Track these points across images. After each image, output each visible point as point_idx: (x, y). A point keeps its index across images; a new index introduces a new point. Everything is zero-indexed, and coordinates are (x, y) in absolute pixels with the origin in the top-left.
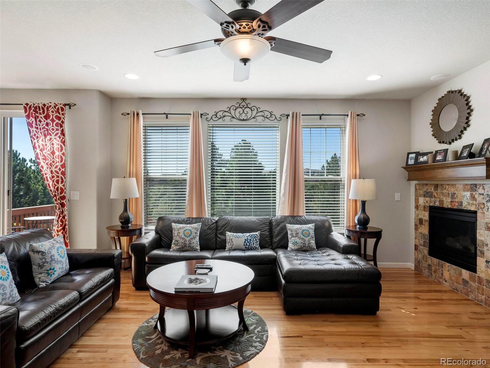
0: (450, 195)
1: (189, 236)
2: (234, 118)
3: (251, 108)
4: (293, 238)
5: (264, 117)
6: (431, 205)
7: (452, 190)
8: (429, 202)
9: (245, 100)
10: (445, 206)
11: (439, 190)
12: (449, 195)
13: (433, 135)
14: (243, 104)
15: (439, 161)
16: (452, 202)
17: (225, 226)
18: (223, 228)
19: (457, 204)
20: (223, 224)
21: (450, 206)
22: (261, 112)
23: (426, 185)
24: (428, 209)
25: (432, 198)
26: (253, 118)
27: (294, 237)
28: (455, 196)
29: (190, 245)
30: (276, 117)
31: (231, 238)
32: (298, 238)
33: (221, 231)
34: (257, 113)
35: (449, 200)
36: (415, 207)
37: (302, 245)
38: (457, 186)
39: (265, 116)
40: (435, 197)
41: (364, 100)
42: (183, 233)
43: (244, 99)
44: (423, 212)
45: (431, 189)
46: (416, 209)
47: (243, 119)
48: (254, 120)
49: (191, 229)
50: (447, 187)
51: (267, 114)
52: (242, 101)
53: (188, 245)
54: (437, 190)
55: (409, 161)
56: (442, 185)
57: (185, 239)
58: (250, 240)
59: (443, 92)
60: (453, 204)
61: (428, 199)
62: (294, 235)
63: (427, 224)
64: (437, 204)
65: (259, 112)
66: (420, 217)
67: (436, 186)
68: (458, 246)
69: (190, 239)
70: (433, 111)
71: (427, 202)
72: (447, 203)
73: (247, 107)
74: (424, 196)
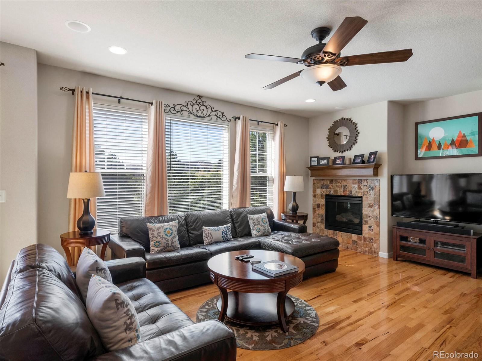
0: (343, 187)
1: (171, 235)
2: (191, 113)
3: (206, 106)
4: (256, 226)
5: (217, 116)
6: (327, 194)
7: (344, 183)
8: (325, 192)
9: (201, 97)
10: (339, 194)
11: (334, 184)
12: (342, 186)
13: (329, 146)
14: (200, 101)
15: (338, 164)
16: (344, 191)
17: (196, 222)
18: (195, 224)
19: (348, 193)
20: (194, 220)
21: (342, 194)
22: (215, 111)
23: (323, 180)
24: (324, 196)
25: (328, 189)
26: (209, 116)
28: (347, 187)
29: (172, 244)
30: (226, 119)
31: (210, 232)
32: (260, 225)
33: (193, 227)
34: (211, 112)
35: (342, 190)
36: (313, 196)
38: (348, 180)
39: (218, 116)
40: (330, 188)
41: (284, 113)
42: (163, 232)
43: (200, 97)
44: (320, 199)
45: (327, 183)
46: (314, 197)
47: (200, 116)
48: (208, 118)
49: (171, 227)
50: (340, 181)
51: (220, 114)
52: (199, 98)
53: (170, 245)
54: (332, 184)
55: (312, 163)
56: (336, 180)
57: (167, 239)
58: (226, 231)
59: (338, 118)
60: (345, 192)
61: (324, 190)
62: (257, 223)
63: (324, 208)
64: (332, 193)
65: (213, 111)
66: (317, 202)
67: (331, 181)
68: (345, 220)
69: (172, 238)
70: (329, 129)
71: (324, 192)
72: (340, 192)
73: (203, 105)
74: (321, 188)
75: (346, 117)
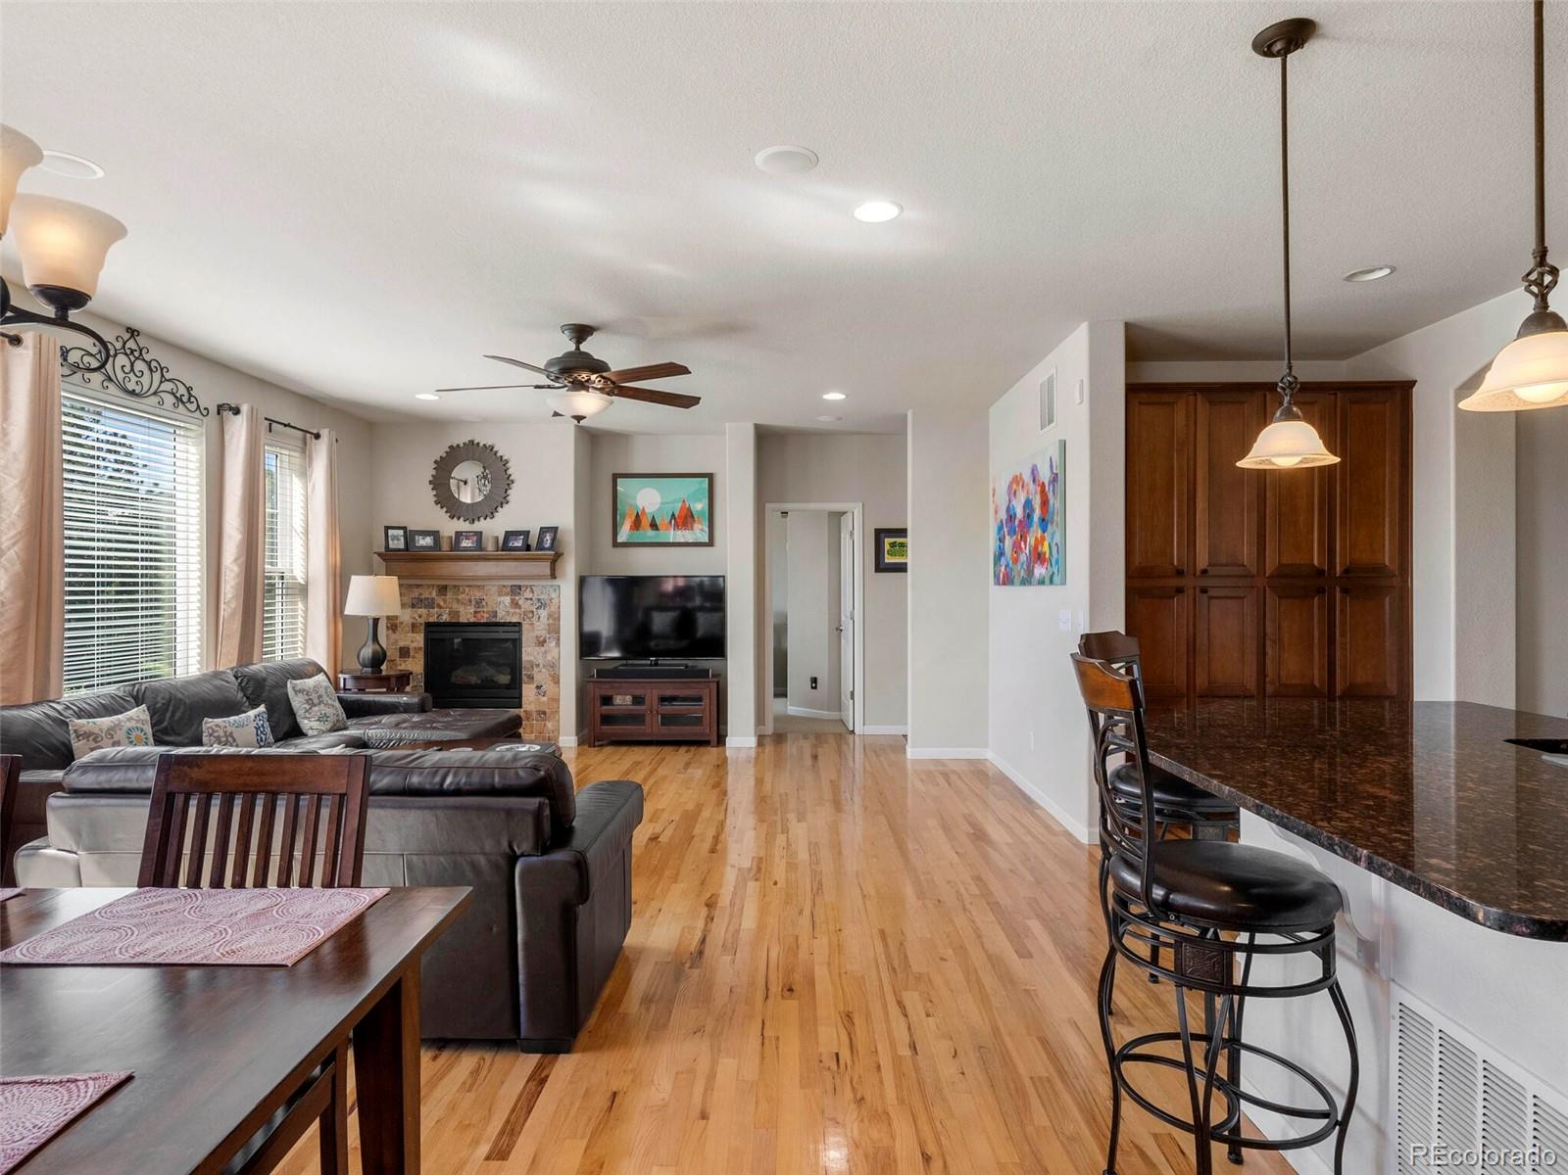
0: (473, 603)
2: (110, 379)
3: (149, 364)
4: (316, 708)
5: (176, 397)
6: (431, 620)
7: (478, 594)
8: (424, 616)
9: (136, 333)
10: (463, 619)
11: (449, 595)
12: (471, 602)
13: (437, 503)
14: (131, 344)
15: (466, 549)
16: (475, 612)
19: (486, 615)
21: (471, 620)
22: (168, 380)
23: (418, 586)
24: (422, 628)
25: (433, 608)
26: (155, 393)
27: (315, 705)
28: (484, 603)
30: (198, 407)
31: (229, 730)
32: (325, 705)
34: (161, 382)
35: (472, 611)
36: (387, 627)
37: (336, 718)
38: (486, 588)
39: (178, 395)
40: (439, 607)
41: (324, 405)
42: (127, 740)
43: (133, 332)
44: (411, 634)
45: (430, 594)
46: (390, 631)
47: (134, 390)
48: (154, 400)
49: (139, 725)
50: (467, 589)
51: (182, 390)
52: (129, 335)
54: (445, 595)
55: (390, 542)
56: (455, 586)
58: (263, 725)
59: (460, 439)
60: (479, 615)
61: (423, 611)
62: (316, 701)
63: (421, 656)
64: (445, 618)
65: (166, 380)
66: (402, 644)
67: (443, 590)
68: (474, 680)
70: (436, 462)
71: (420, 616)
72: (466, 615)
73: (140, 357)
74: (413, 606)
75: (483, 439)
